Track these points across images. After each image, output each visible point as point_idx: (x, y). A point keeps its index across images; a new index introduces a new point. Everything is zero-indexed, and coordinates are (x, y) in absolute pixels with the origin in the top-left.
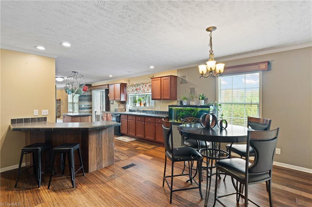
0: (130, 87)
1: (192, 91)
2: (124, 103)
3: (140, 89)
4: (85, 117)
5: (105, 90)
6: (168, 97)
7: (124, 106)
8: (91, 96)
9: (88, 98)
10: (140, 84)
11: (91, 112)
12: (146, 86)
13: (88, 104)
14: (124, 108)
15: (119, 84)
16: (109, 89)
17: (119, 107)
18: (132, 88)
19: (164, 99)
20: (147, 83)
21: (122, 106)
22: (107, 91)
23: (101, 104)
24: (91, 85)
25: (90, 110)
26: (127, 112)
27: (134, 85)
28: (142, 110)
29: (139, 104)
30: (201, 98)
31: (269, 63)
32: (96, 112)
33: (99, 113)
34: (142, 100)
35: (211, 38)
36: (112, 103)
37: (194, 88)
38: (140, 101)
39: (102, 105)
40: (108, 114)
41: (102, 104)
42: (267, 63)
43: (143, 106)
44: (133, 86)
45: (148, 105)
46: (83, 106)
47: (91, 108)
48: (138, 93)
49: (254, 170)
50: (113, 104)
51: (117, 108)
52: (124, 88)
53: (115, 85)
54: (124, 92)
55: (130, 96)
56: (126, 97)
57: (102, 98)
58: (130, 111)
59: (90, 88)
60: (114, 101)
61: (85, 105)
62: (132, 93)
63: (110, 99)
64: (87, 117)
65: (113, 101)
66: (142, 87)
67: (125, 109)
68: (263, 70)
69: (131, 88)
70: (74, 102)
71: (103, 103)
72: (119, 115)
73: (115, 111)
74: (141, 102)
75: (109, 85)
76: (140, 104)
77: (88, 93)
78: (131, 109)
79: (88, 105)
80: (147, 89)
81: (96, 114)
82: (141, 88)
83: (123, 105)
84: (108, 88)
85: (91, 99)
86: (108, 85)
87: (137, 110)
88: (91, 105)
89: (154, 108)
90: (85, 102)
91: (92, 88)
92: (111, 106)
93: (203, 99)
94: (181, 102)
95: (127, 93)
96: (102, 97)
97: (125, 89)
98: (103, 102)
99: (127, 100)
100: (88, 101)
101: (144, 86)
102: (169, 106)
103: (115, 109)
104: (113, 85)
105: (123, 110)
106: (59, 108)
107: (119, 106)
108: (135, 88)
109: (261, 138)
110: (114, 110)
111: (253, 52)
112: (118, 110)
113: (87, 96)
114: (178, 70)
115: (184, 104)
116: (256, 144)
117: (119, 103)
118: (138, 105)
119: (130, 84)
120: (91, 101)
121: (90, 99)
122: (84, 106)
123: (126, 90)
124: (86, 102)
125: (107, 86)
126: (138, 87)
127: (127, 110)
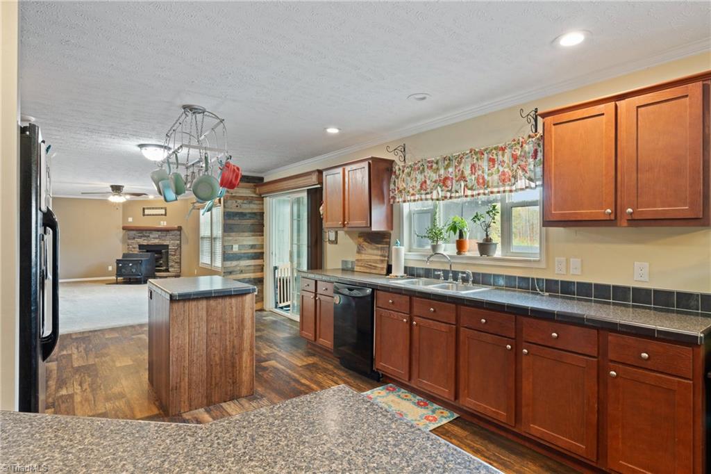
0: (409, 174)
2: (380, 239)
3: (463, 178)
4: (228, 301)
5: (309, 191)
7: (379, 253)
8: (262, 214)
9: (251, 221)
10: (460, 159)
11: (261, 268)
12: (492, 161)
13: (251, 243)
14: (382, 261)
15: (365, 165)
16: (321, 189)
17: (358, 257)
18: (420, 177)
19: (634, 222)
20: (503, 149)
21: (372, 254)
22: (316, 196)
23: (292, 244)
24: (262, 179)
25: (258, 262)
26: (396, 278)
27: (432, 165)
29: (454, 246)
32: (276, 268)
33: (285, 272)
34: (468, 225)
36: (332, 237)
38: (458, 231)
39: (295, 247)
40: (318, 282)
41: (295, 242)
43: (477, 254)
44: (424, 166)
45: (498, 253)
46: (236, 248)
47: (260, 256)
48: (448, 194)
50: (335, 242)
51: (352, 257)
52: (382, 181)
53: (348, 168)
54: (381, 198)
56: (392, 216)
57: (295, 223)
58: (410, 272)
59: (257, 189)
60: (341, 233)
61: (243, 246)
62: (417, 197)
63: (325, 224)
64: (239, 299)
65: (336, 233)
66: (473, 166)
67: (385, 266)
69: (413, 175)
70: (214, 236)
71: (299, 240)
72: (369, 291)
73: (344, 270)
74: (461, 235)
75: (324, 173)
76: (460, 245)
77: (252, 206)
78: (411, 264)
79: (253, 247)
80: (504, 173)
81: (278, 275)
82: (467, 172)
83: (378, 249)
84: (321, 183)
85: (263, 225)
86: (320, 172)
87: (446, 273)
88: (263, 245)
89: (543, 265)
90: (241, 234)
91: (265, 189)
92: (329, 249)
95: (394, 198)
96: (295, 217)
97: (385, 183)
98: (299, 235)
99: (392, 229)
100: (251, 231)
101: (485, 164)
103: (344, 262)
104: (340, 170)
105: (375, 268)
106: (178, 253)
107: (359, 252)
108: (435, 177)
110: (340, 266)
112: (357, 269)
113: (248, 215)
117: (361, 240)
118: (448, 249)
119: (409, 163)
120: (262, 231)
121: (258, 225)
122: (239, 249)
123: (392, 186)
124: (246, 234)
125: (314, 178)
126: (450, 170)
127: (398, 271)
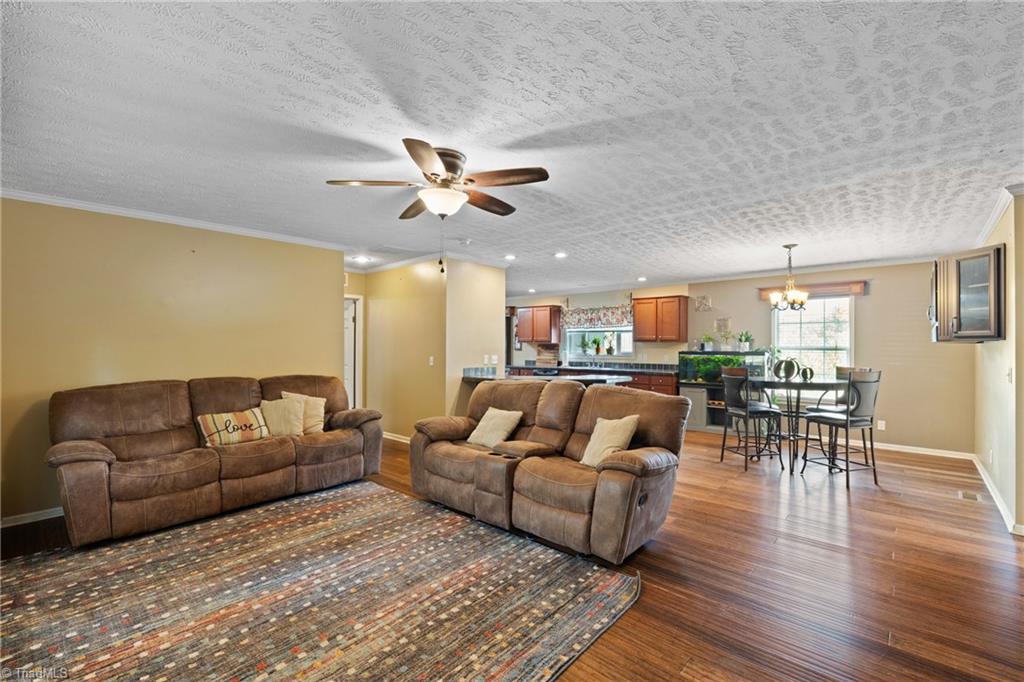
0: (571, 314)
1: (722, 325)
2: (554, 348)
3: (599, 319)
6: (674, 337)
7: (553, 355)
10: (598, 310)
12: (613, 313)
14: (555, 359)
15: (548, 308)
17: (539, 357)
18: (578, 317)
19: (662, 341)
20: (617, 308)
21: (548, 355)
27: (584, 312)
28: (603, 361)
29: (595, 350)
30: (743, 338)
31: (865, 283)
34: (601, 341)
35: (790, 258)
36: (518, 347)
37: (725, 320)
38: (597, 343)
40: (522, 371)
42: (863, 284)
43: (606, 354)
44: (578, 311)
45: (615, 353)
48: (593, 326)
49: (856, 413)
50: (520, 349)
51: (533, 357)
52: (556, 317)
53: (536, 309)
54: (557, 325)
55: (568, 334)
56: (561, 336)
58: (571, 364)
62: (575, 326)
63: (520, 340)
65: (521, 344)
66: (604, 314)
67: (557, 361)
68: (856, 294)
69: (573, 315)
75: (519, 310)
76: (598, 350)
78: (572, 361)
80: (618, 318)
82: (602, 316)
83: (551, 353)
87: (591, 363)
89: (633, 358)
92: (516, 354)
93: (747, 340)
94: (703, 346)
95: (562, 326)
97: (558, 318)
99: (560, 343)
101: (610, 314)
102: (680, 353)
103: (528, 362)
104: (530, 309)
105: (550, 363)
107: (539, 355)
108: (586, 317)
109: (863, 380)
110: (524, 364)
111: (848, 263)
112: (538, 364)
114: (690, 285)
115: (708, 348)
116: (859, 386)
117: (539, 348)
118: (591, 351)
119: (571, 309)
123: (562, 320)
126: (594, 315)
